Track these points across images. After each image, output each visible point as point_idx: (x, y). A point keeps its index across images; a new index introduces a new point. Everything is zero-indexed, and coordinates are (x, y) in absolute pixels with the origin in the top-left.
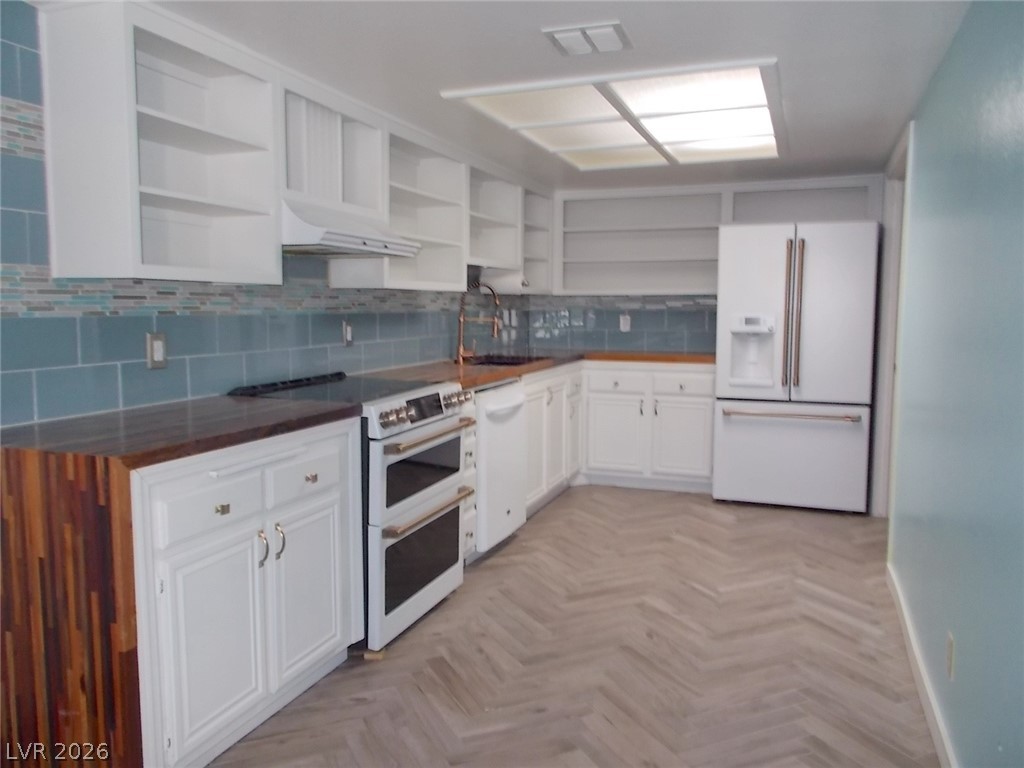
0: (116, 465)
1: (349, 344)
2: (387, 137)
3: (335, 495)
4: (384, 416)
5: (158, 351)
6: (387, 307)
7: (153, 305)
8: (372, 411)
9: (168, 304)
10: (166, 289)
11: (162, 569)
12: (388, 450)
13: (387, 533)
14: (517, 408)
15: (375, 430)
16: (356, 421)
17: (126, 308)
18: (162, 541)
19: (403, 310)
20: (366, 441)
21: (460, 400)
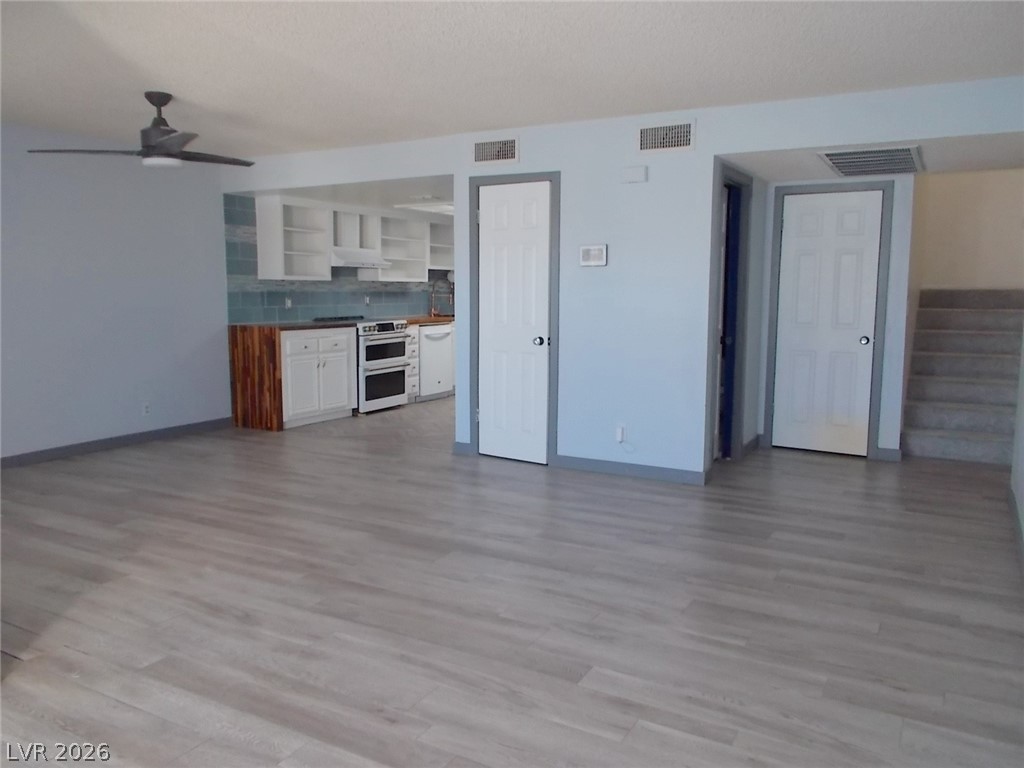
0: (277, 330)
1: (367, 305)
2: (380, 220)
3: (345, 353)
4: (365, 327)
5: (289, 303)
6: (389, 289)
7: (288, 288)
8: (360, 326)
9: (293, 288)
10: (292, 283)
11: (289, 360)
12: (365, 340)
13: (366, 370)
14: (448, 334)
15: (361, 332)
16: (355, 329)
17: (279, 289)
18: (288, 352)
19: (399, 290)
20: (358, 336)
21: (404, 326)
